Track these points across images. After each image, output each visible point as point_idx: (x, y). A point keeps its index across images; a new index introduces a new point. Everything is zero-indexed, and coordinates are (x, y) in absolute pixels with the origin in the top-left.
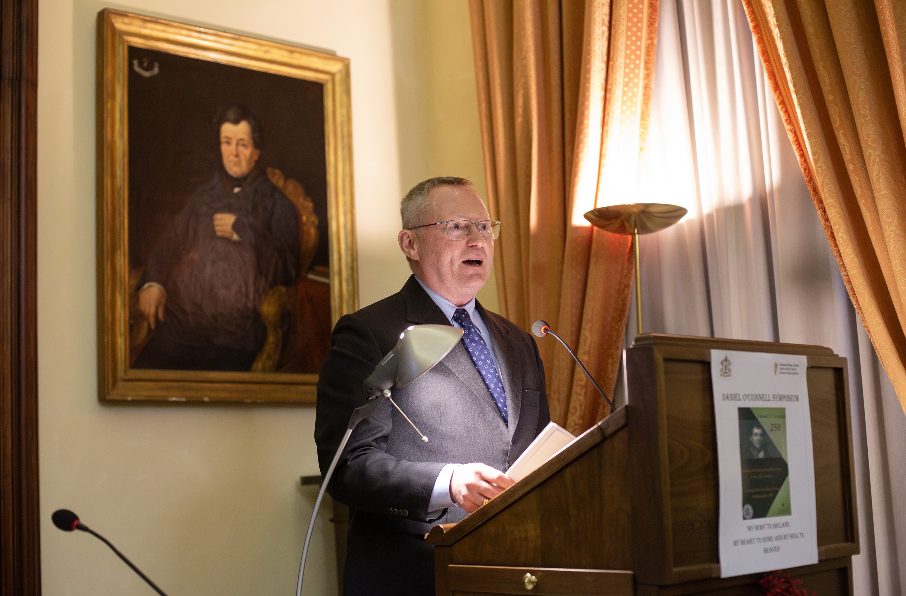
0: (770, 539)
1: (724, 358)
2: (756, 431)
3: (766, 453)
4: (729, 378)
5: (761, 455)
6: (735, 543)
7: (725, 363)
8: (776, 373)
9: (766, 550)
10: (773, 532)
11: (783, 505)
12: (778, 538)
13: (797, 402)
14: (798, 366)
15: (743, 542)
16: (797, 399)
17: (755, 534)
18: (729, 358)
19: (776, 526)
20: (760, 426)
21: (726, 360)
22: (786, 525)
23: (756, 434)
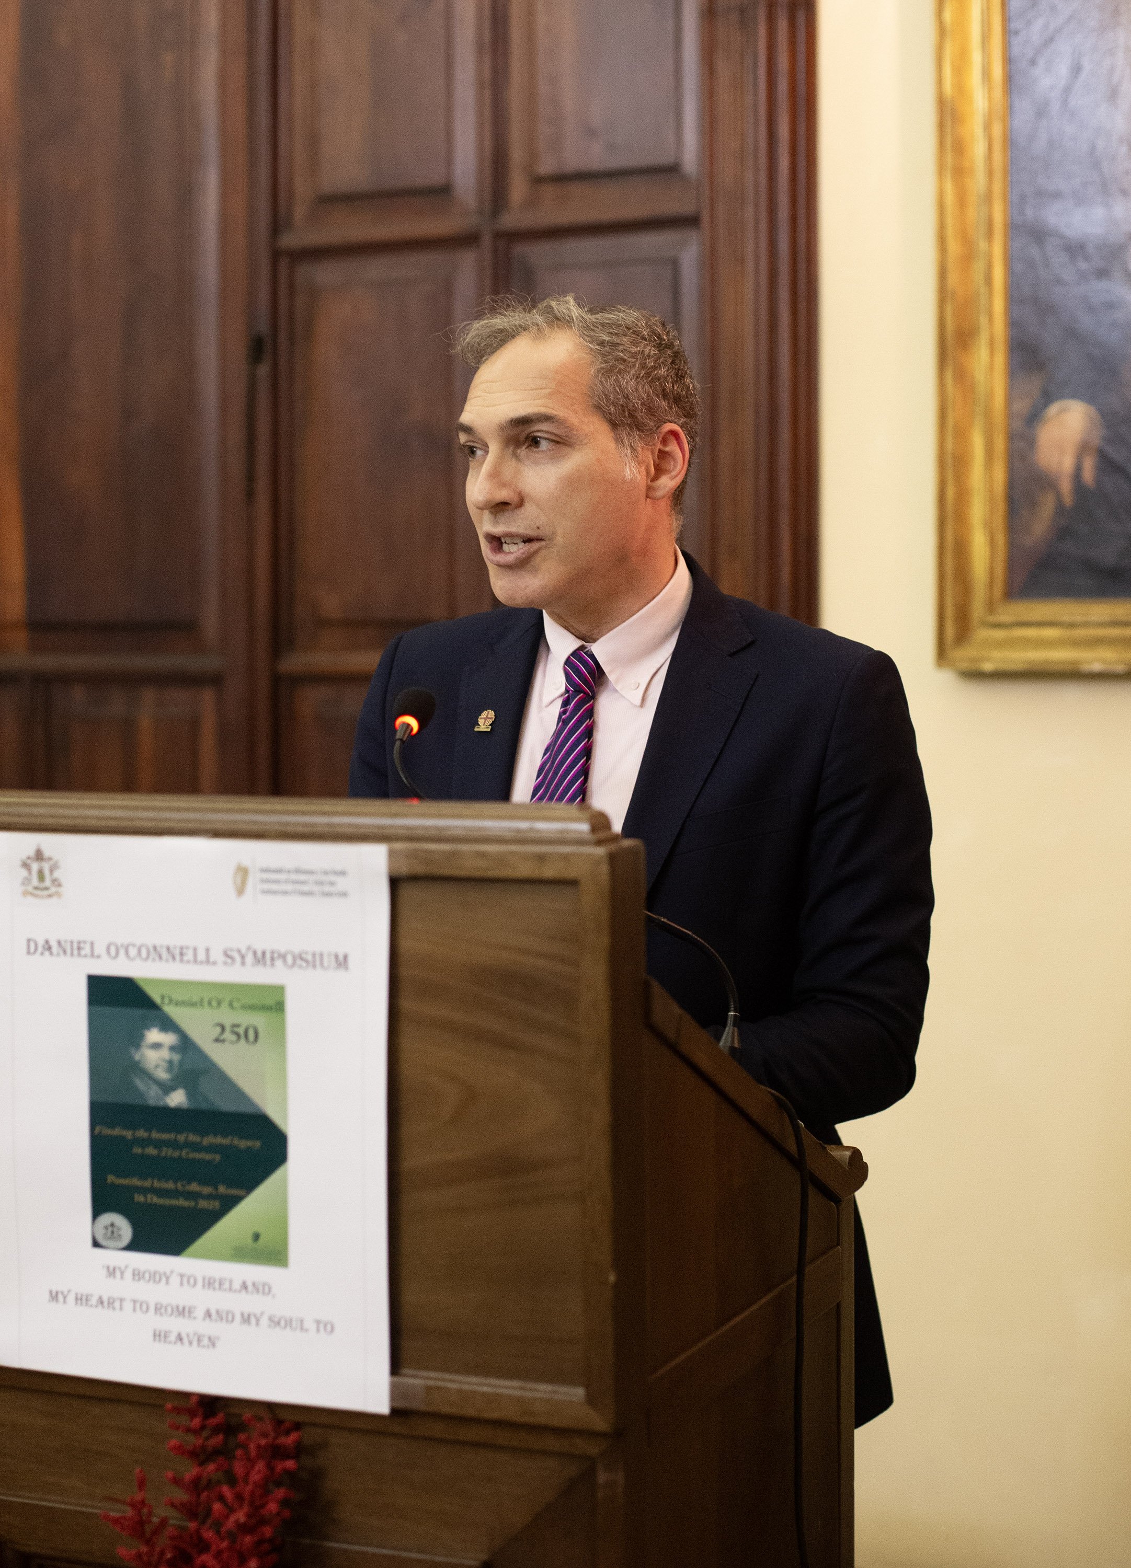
0: (183, 1312)
1: (32, 853)
2: (154, 1035)
3: (190, 1095)
4: (54, 900)
5: (177, 1099)
6: (54, 1296)
7: (35, 866)
8: (241, 891)
9: (160, 1336)
10: (202, 1299)
11: (256, 1237)
12: (224, 1316)
13: (341, 973)
14: (343, 873)
15: (82, 1300)
16: (342, 962)
17: (125, 1288)
18: (47, 853)
19: (209, 1283)
20: (168, 1025)
21: (39, 856)
22: (263, 1289)
23: (157, 1046)
